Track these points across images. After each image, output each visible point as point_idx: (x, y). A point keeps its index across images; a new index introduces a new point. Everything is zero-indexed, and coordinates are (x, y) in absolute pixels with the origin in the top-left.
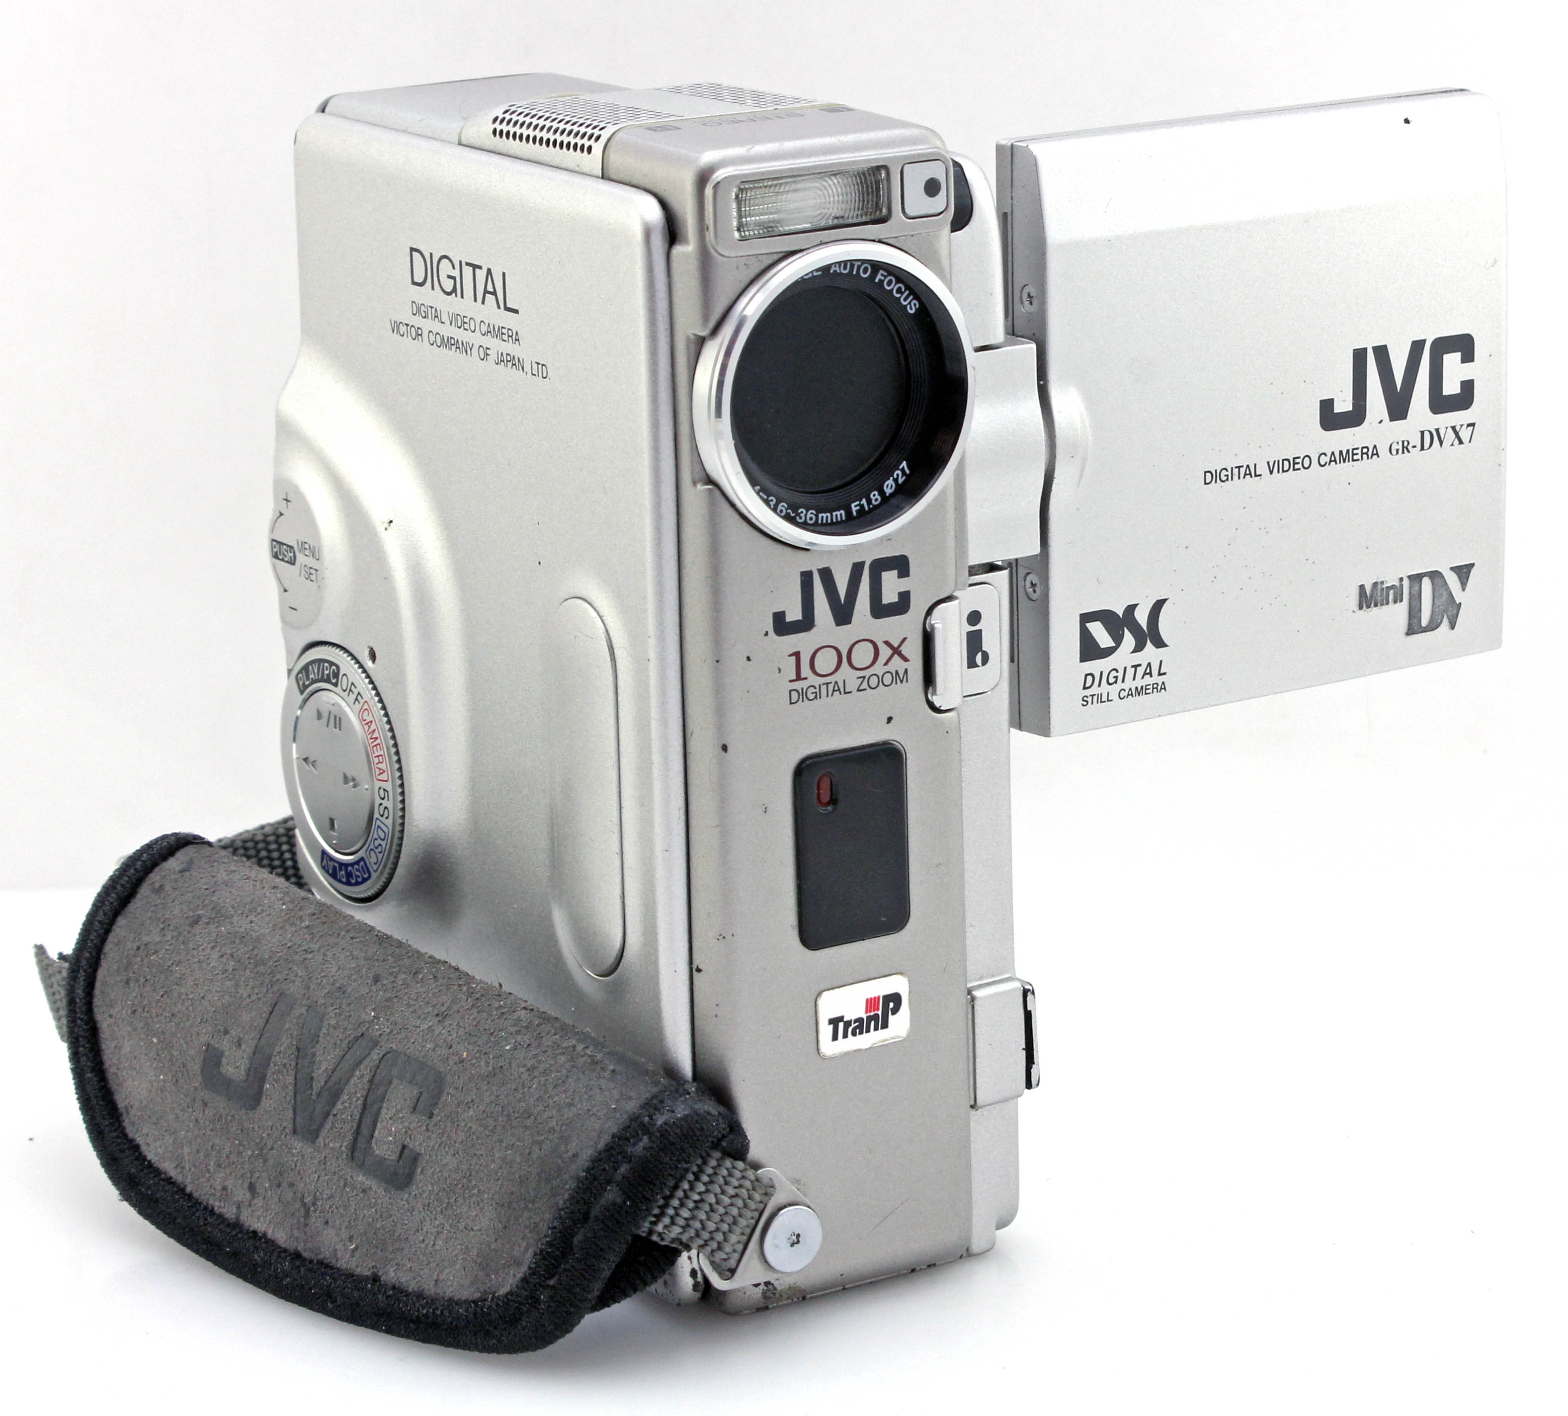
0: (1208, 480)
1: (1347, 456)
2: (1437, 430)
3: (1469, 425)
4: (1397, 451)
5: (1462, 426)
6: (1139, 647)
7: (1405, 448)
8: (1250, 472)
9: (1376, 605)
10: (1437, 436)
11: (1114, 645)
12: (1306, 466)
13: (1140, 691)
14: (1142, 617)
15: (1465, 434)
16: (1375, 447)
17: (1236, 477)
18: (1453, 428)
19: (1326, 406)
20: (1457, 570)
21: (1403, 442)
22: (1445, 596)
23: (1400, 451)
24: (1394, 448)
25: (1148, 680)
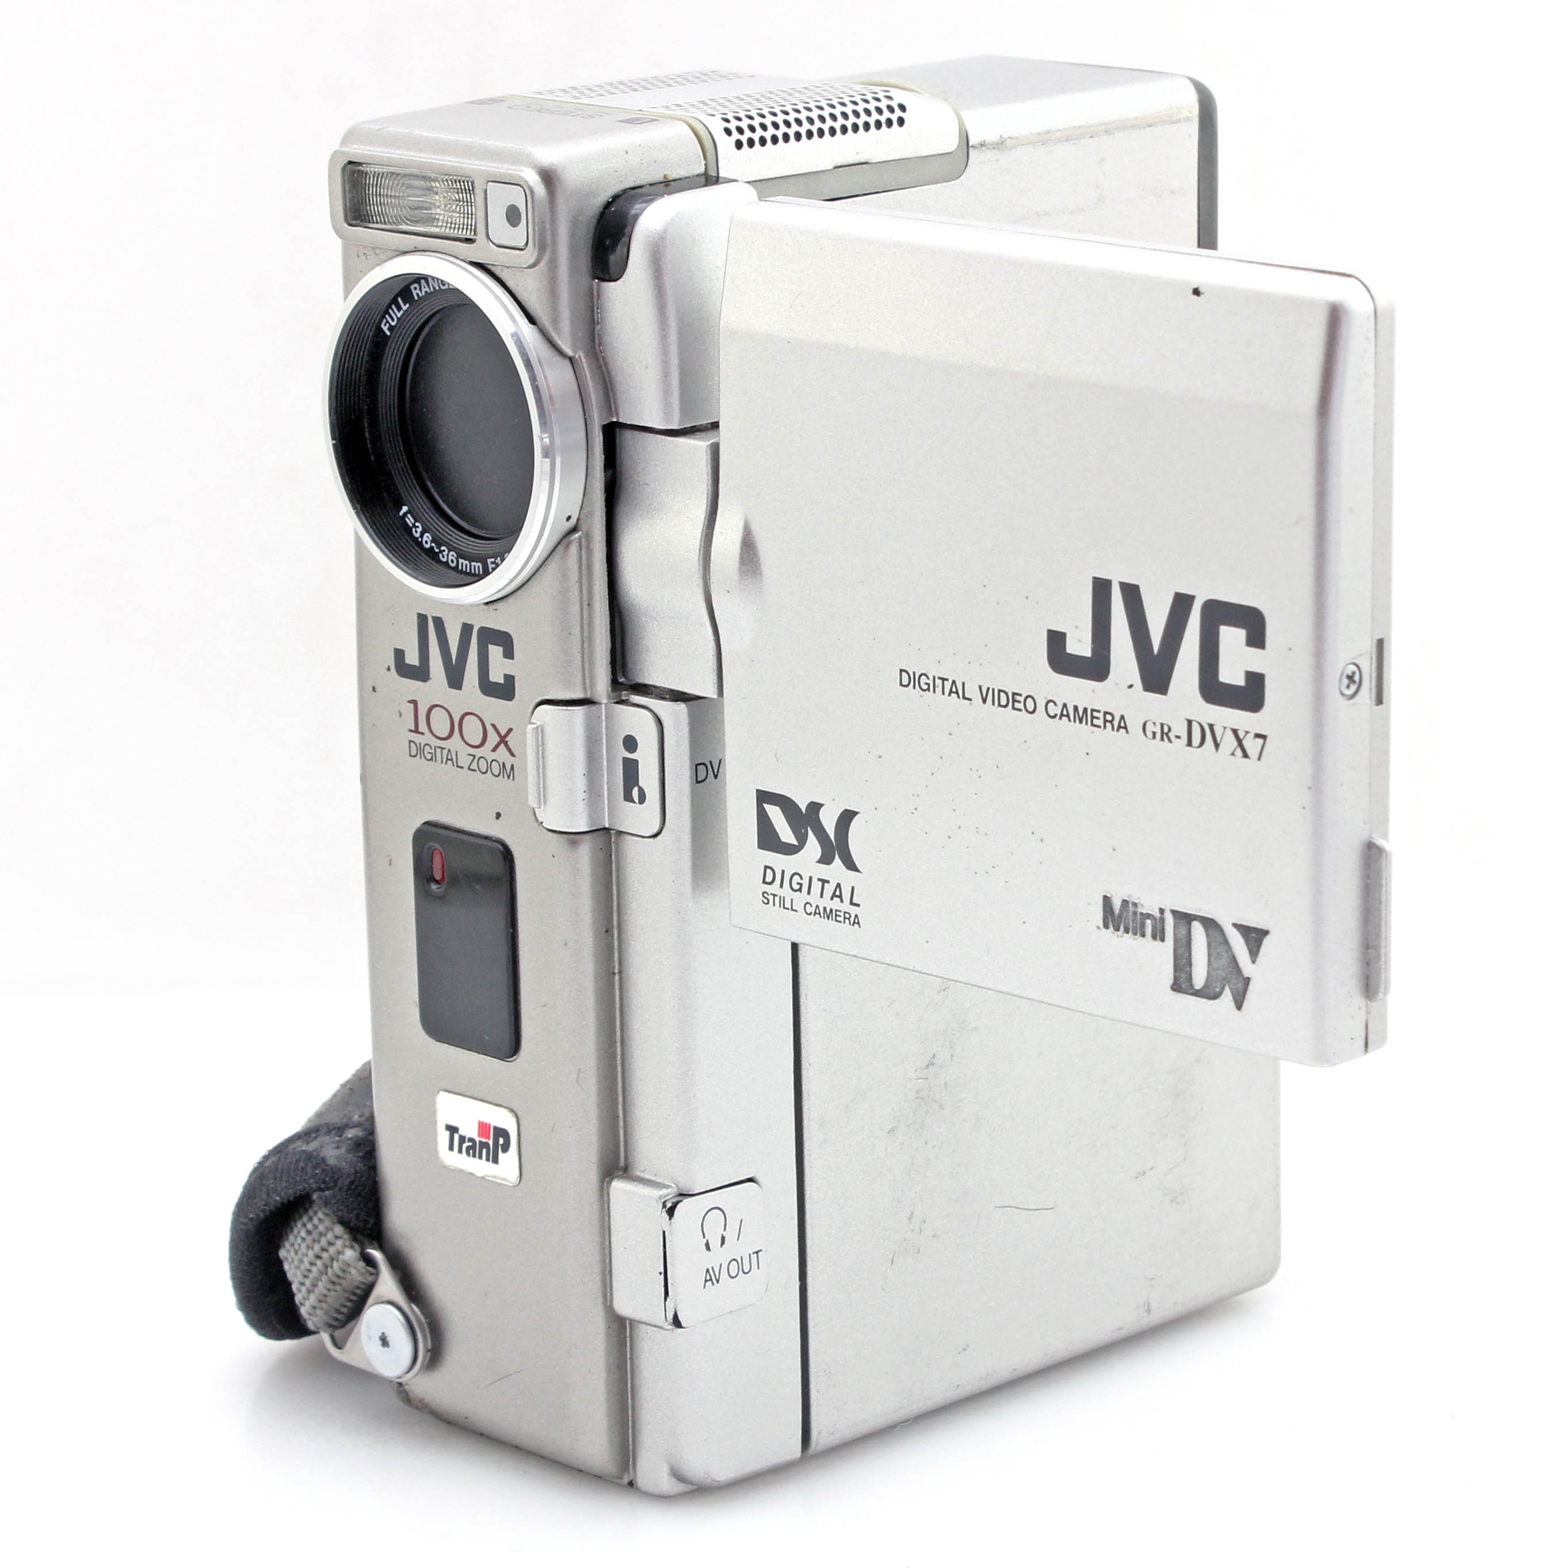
0: (905, 682)
1: (1083, 716)
2: (1211, 726)
3: (1258, 736)
4: (1154, 734)
5: (1247, 733)
6: (826, 859)
7: (1165, 734)
8: (956, 690)
9: (1127, 931)
10: (1209, 734)
11: (796, 843)
12: (1031, 709)
13: (829, 914)
14: (829, 820)
15: (1252, 745)
16: (1122, 717)
17: (939, 690)
18: (1235, 732)
19: (1056, 640)
20: (1245, 931)
21: (1162, 725)
22: (1224, 961)
23: (1158, 736)
24: (1150, 728)
25: (836, 904)
